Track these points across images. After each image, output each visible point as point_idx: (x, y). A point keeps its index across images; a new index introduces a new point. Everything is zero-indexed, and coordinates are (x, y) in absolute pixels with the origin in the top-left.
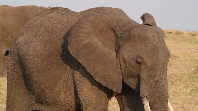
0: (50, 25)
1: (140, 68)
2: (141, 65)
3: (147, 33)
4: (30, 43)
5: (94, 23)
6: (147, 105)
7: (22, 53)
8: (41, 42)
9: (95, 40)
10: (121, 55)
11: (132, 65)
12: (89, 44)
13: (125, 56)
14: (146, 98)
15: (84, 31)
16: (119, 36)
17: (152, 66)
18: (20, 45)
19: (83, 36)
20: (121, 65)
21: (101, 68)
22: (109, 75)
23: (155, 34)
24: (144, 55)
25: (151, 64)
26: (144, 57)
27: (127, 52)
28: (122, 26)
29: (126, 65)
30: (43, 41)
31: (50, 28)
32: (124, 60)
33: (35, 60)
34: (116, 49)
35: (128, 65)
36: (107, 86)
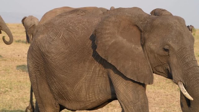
0: (71, 25)
1: (169, 55)
2: (169, 52)
3: (169, 21)
4: (51, 42)
5: (116, 22)
6: (183, 88)
7: (43, 50)
8: (62, 40)
9: (120, 38)
10: (148, 47)
11: (161, 54)
12: (116, 43)
13: (152, 47)
14: (179, 82)
15: (108, 32)
16: (142, 30)
17: (180, 50)
18: (40, 43)
19: (108, 37)
20: (149, 56)
21: (130, 65)
22: (139, 69)
23: (176, 21)
24: (171, 41)
25: (178, 49)
26: (170, 43)
27: (153, 43)
28: (143, 20)
29: (155, 56)
30: (64, 39)
31: (71, 28)
32: (152, 52)
33: (56, 58)
34: (141, 44)
35: (156, 55)
36: (139, 81)
